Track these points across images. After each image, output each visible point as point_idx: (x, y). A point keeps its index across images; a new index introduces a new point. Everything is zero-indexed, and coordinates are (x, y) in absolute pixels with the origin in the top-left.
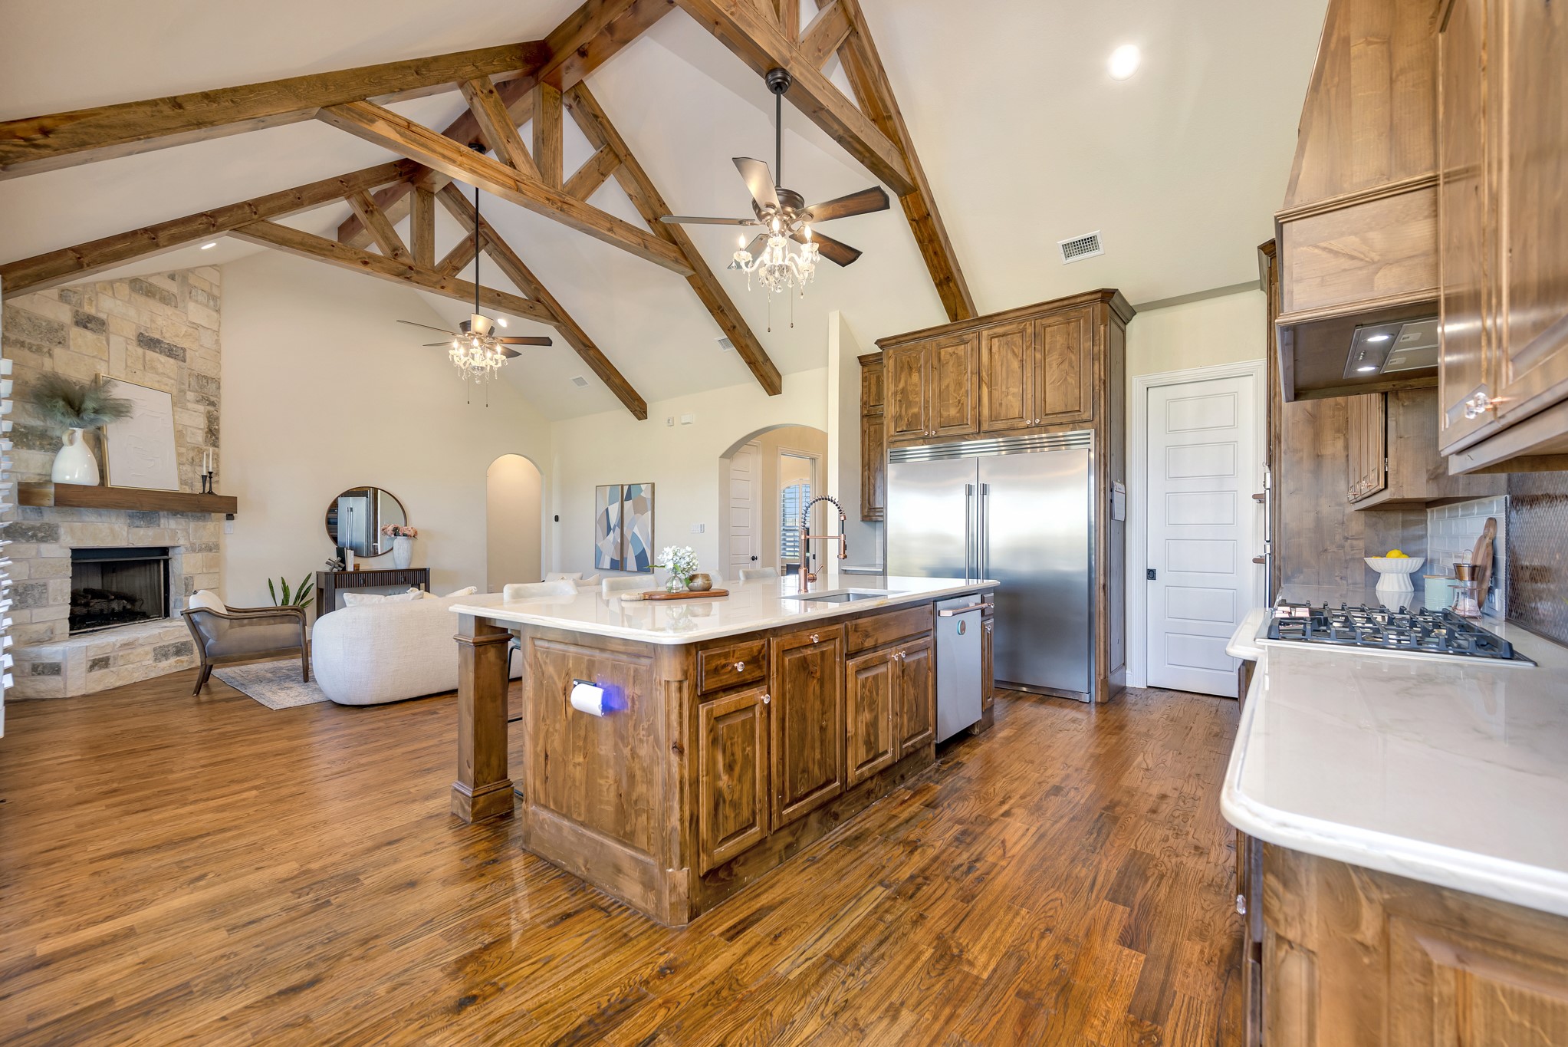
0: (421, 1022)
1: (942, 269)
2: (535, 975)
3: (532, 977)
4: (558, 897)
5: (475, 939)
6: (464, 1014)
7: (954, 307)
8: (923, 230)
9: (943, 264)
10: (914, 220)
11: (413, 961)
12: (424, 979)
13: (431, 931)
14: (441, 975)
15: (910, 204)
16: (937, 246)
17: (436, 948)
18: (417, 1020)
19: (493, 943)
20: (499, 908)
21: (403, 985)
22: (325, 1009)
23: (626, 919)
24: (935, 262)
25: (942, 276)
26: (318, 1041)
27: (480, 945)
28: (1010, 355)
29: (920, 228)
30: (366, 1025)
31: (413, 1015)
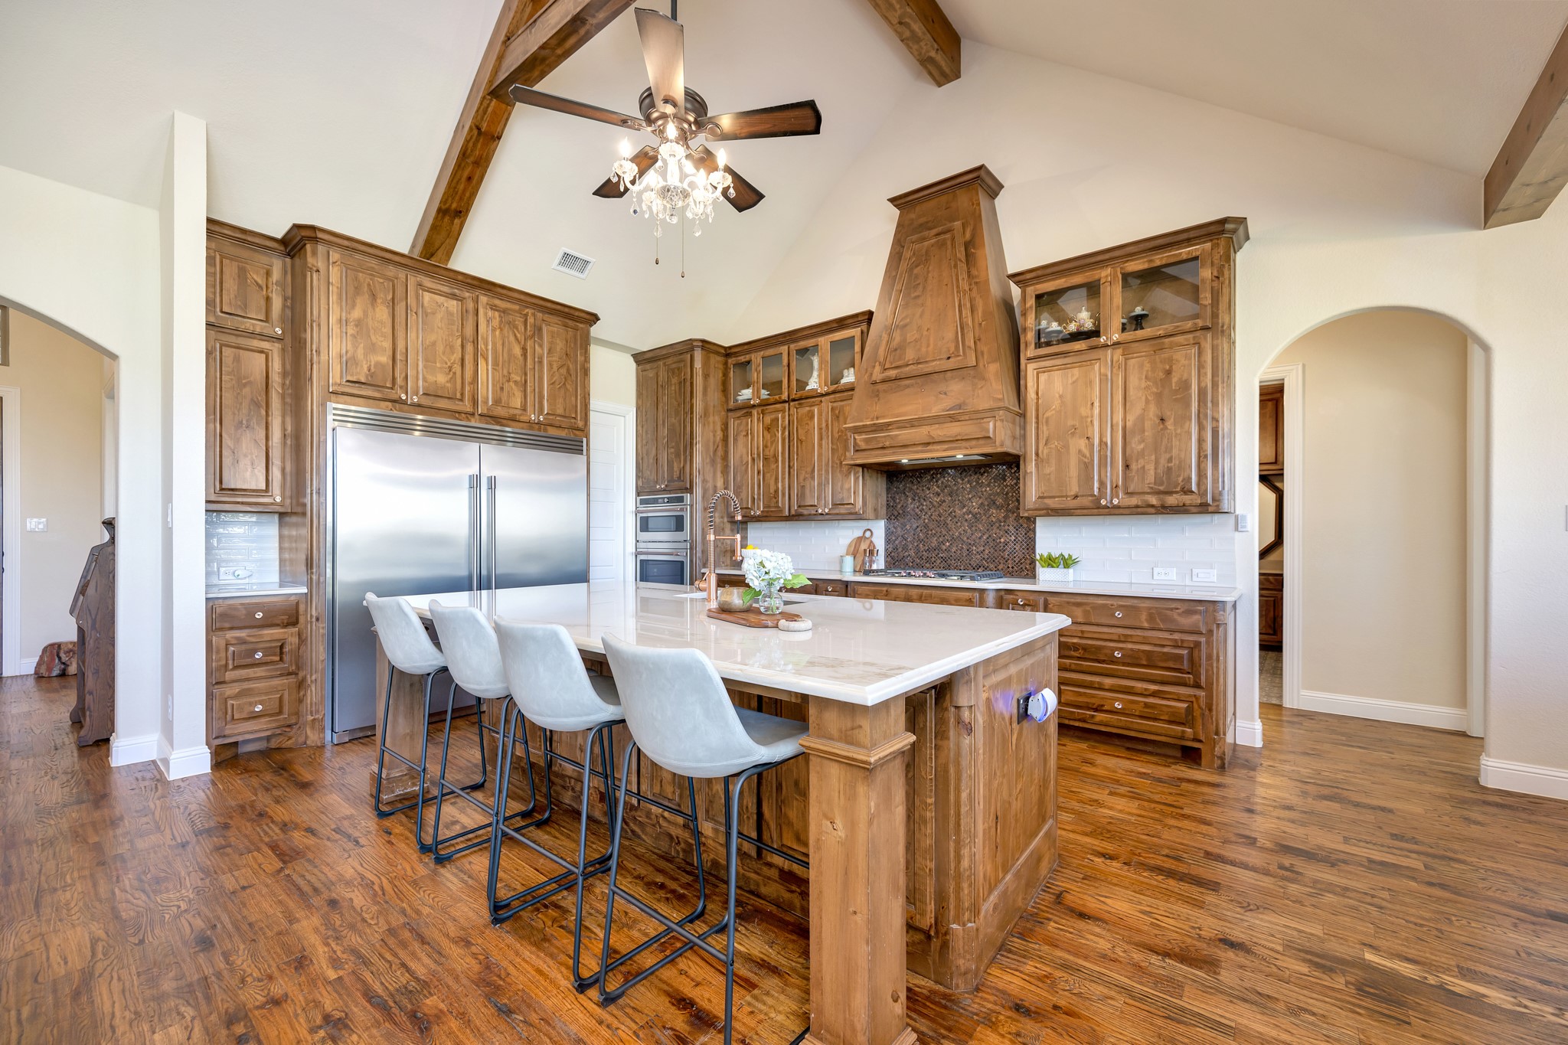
0: (1273, 961)
1: (461, 199)
2: (1168, 915)
3: (1171, 916)
4: (1058, 929)
5: (1164, 968)
6: (1240, 941)
7: (437, 245)
8: (479, 146)
9: (468, 194)
10: (479, 129)
11: (1231, 1002)
12: (1240, 981)
13: (1183, 1010)
14: (1223, 972)
15: (490, 110)
16: (478, 173)
17: (1200, 993)
18: (1275, 965)
19: (1156, 952)
20: (1105, 968)
21: (1260, 994)
22: (1342, 1038)
23: (1063, 882)
24: (461, 187)
25: (454, 206)
26: (1362, 1019)
27: (1167, 961)
28: (512, 338)
29: (477, 140)
30: (1315, 996)
31: (1275, 970)
